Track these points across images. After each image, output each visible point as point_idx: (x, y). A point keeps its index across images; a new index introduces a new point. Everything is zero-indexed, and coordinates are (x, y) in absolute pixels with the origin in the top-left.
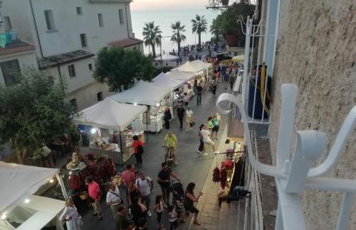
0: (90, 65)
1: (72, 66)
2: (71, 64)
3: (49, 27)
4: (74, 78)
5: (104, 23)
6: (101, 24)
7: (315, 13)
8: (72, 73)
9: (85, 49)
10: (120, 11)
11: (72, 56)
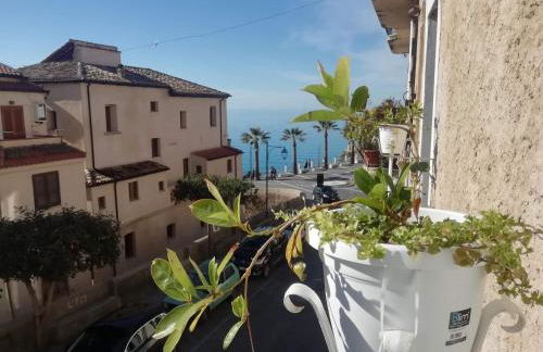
0: (161, 184)
1: (135, 183)
2: (134, 180)
3: (109, 128)
4: (135, 203)
5: (188, 125)
6: (183, 126)
7: (474, 139)
8: (134, 193)
9: (156, 160)
10: (212, 110)
11: (136, 169)
